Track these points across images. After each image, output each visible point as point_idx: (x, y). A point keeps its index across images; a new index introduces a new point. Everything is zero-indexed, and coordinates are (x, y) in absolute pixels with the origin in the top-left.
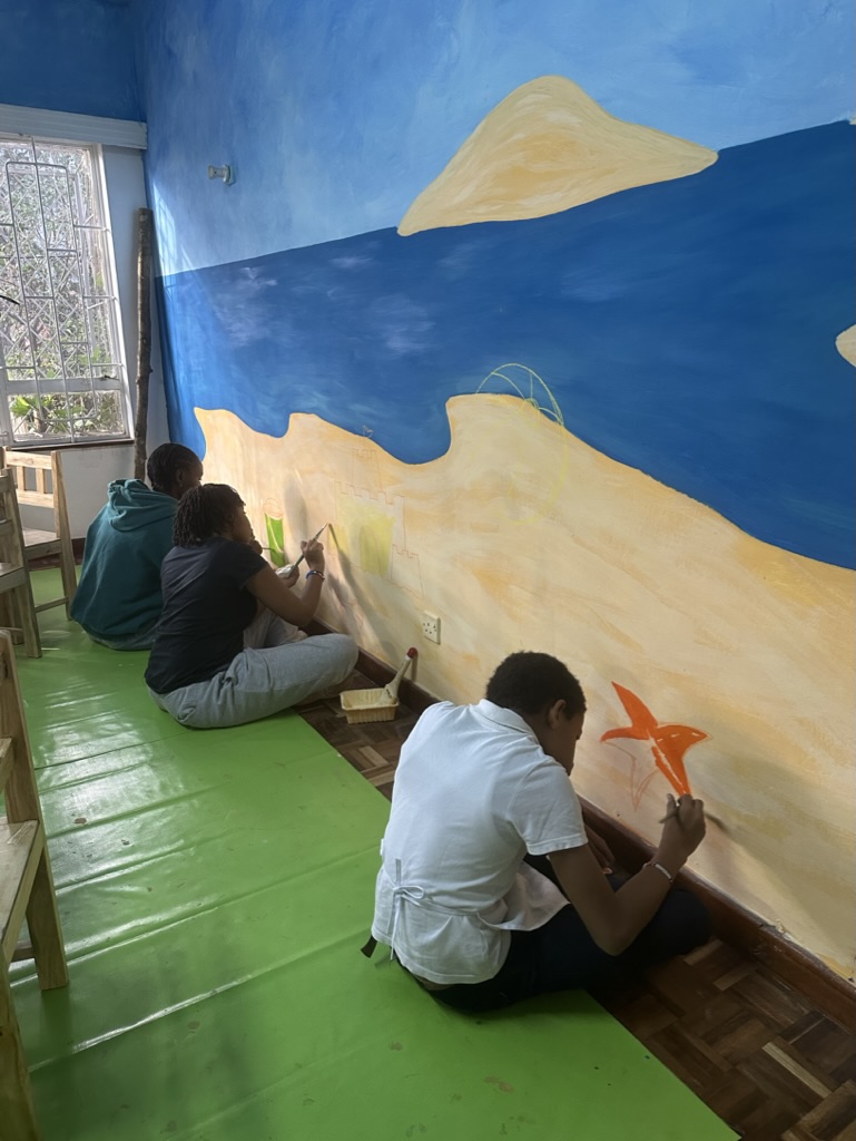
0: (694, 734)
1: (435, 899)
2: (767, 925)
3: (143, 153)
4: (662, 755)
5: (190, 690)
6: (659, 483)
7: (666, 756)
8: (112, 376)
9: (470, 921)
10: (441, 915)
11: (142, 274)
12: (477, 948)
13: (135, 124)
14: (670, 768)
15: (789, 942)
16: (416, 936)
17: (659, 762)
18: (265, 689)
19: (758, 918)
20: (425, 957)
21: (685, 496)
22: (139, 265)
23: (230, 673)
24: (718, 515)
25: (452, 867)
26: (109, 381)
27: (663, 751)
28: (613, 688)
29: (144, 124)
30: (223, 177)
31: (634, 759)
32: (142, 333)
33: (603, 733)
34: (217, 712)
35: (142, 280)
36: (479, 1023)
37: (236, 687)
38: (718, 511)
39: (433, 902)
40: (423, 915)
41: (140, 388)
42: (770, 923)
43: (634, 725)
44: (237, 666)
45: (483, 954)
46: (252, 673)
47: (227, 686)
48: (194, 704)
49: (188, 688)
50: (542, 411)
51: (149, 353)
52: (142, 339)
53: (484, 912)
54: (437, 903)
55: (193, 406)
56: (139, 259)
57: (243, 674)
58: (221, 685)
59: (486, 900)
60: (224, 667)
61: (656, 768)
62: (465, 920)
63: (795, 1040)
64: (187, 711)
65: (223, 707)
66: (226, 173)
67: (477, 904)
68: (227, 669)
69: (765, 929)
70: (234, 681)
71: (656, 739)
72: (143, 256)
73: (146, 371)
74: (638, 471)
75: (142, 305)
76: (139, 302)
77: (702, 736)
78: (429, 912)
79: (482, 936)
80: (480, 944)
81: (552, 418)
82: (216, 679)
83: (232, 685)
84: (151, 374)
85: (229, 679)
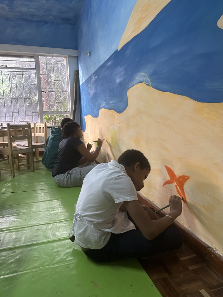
0: (186, 178)
1: (84, 218)
2: (210, 247)
3: (77, 57)
4: (178, 188)
5: (60, 176)
6: (174, 94)
7: (179, 188)
8: (68, 111)
9: (94, 226)
10: (85, 223)
11: (75, 85)
12: (95, 236)
13: (75, 50)
14: (180, 192)
15: (217, 254)
16: (78, 230)
17: (178, 191)
18: (79, 177)
19: (207, 245)
20: (80, 238)
21: (180, 95)
22: (75, 83)
23: (70, 172)
24: (189, 98)
25: (90, 207)
26: (67, 112)
27: (178, 186)
28: (165, 167)
29: (77, 50)
30: (88, 54)
31: (171, 191)
32: (75, 100)
33: (163, 184)
34: (66, 182)
35: (75, 87)
36: (98, 265)
37: (72, 176)
38: (189, 97)
39: (83, 219)
40: (80, 223)
41: (74, 113)
42: (212, 247)
43: (171, 179)
44: (73, 170)
45: (97, 238)
46: (76, 172)
47: (69, 175)
48: (60, 179)
49: (59, 175)
50: (146, 84)
51: (76, 105)
52: (75, 101)
53: (99, 224)
54: (84, 219)
55: (84, 116)
56: (75, 82)
57: (74, 172)
58: (68, 175)
59: (99, 219)
60: (69, 170)
61: (177, 193)
62: (92, 226)
63: (214, 290)
64: (58, 181)
65: (67, 181)
66: (89, 53)
67: (96, 220)
68: (70, 171)
69: (209, 249)
70: (71, 174)
71: (176, 182)
72: (76, 81)
73: (75, 109)
74: (169, 93)
75: (75, 93)
76: (74, 92)
77: (188, 177)
78: (82, 222)
79: (97, 232)
80: (96, 235)
81: (148, 85)
82: (66, 173)
83: (71, 175)
84: (76, 110)
85: (70, 173)
